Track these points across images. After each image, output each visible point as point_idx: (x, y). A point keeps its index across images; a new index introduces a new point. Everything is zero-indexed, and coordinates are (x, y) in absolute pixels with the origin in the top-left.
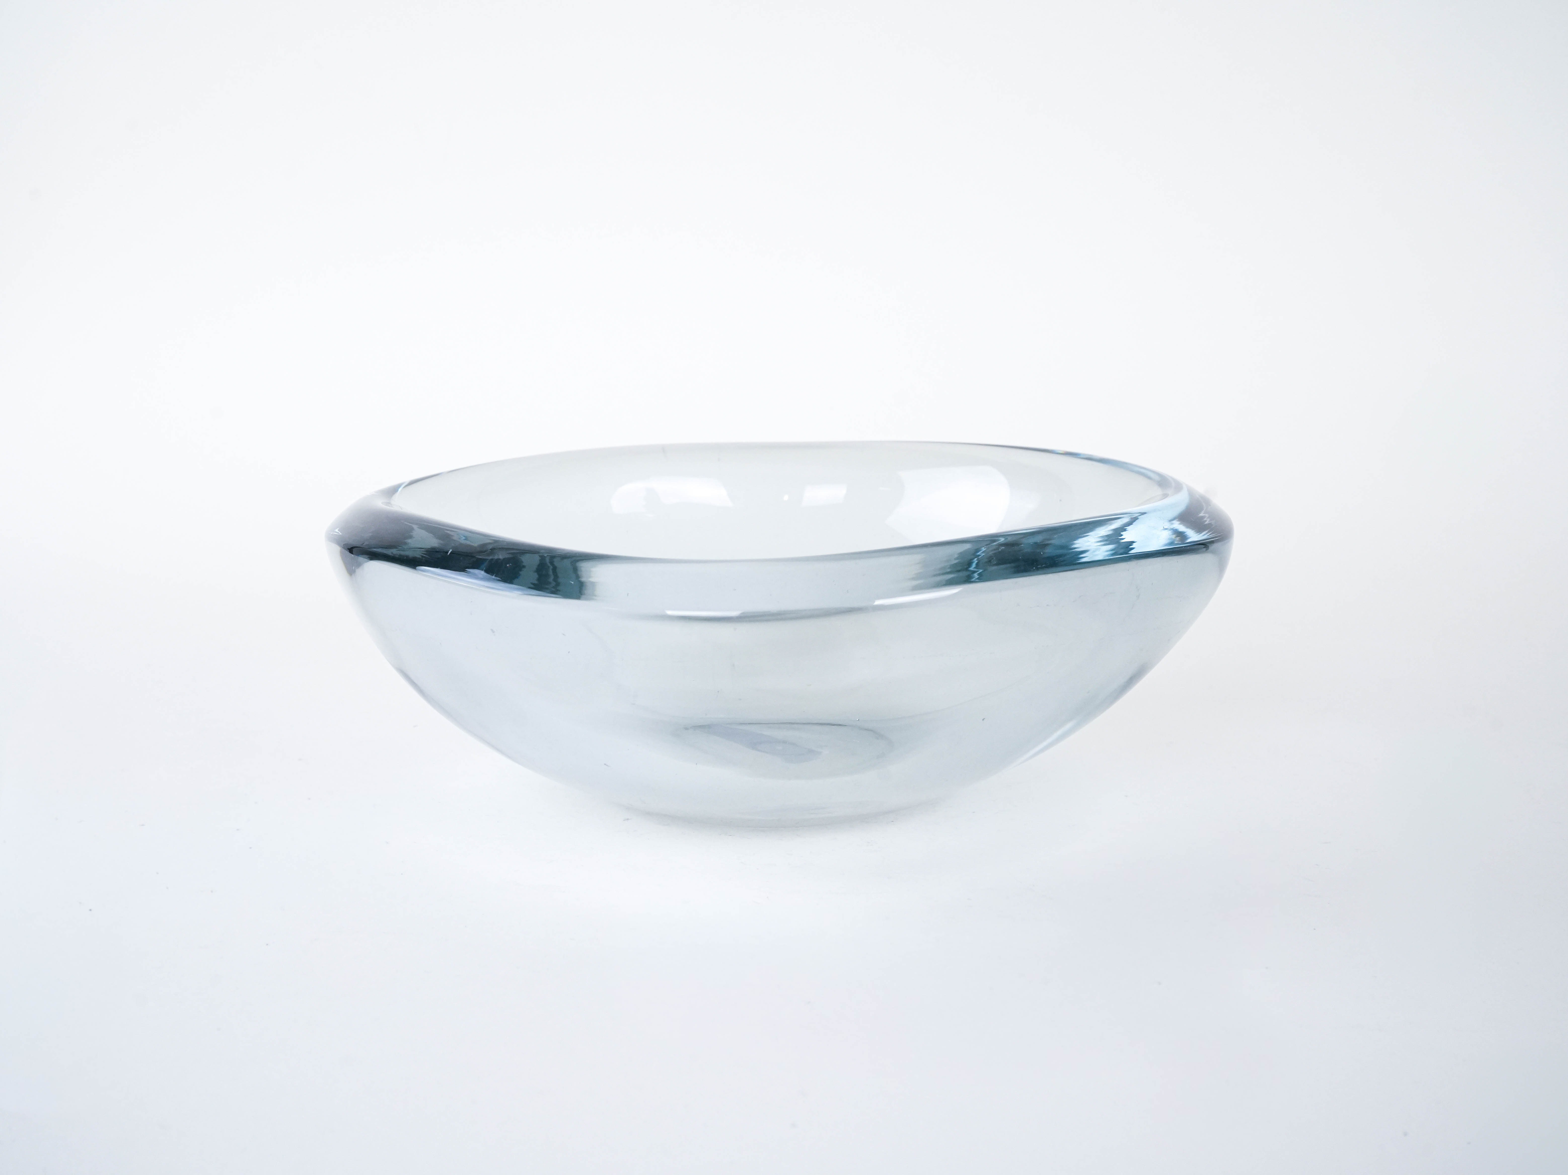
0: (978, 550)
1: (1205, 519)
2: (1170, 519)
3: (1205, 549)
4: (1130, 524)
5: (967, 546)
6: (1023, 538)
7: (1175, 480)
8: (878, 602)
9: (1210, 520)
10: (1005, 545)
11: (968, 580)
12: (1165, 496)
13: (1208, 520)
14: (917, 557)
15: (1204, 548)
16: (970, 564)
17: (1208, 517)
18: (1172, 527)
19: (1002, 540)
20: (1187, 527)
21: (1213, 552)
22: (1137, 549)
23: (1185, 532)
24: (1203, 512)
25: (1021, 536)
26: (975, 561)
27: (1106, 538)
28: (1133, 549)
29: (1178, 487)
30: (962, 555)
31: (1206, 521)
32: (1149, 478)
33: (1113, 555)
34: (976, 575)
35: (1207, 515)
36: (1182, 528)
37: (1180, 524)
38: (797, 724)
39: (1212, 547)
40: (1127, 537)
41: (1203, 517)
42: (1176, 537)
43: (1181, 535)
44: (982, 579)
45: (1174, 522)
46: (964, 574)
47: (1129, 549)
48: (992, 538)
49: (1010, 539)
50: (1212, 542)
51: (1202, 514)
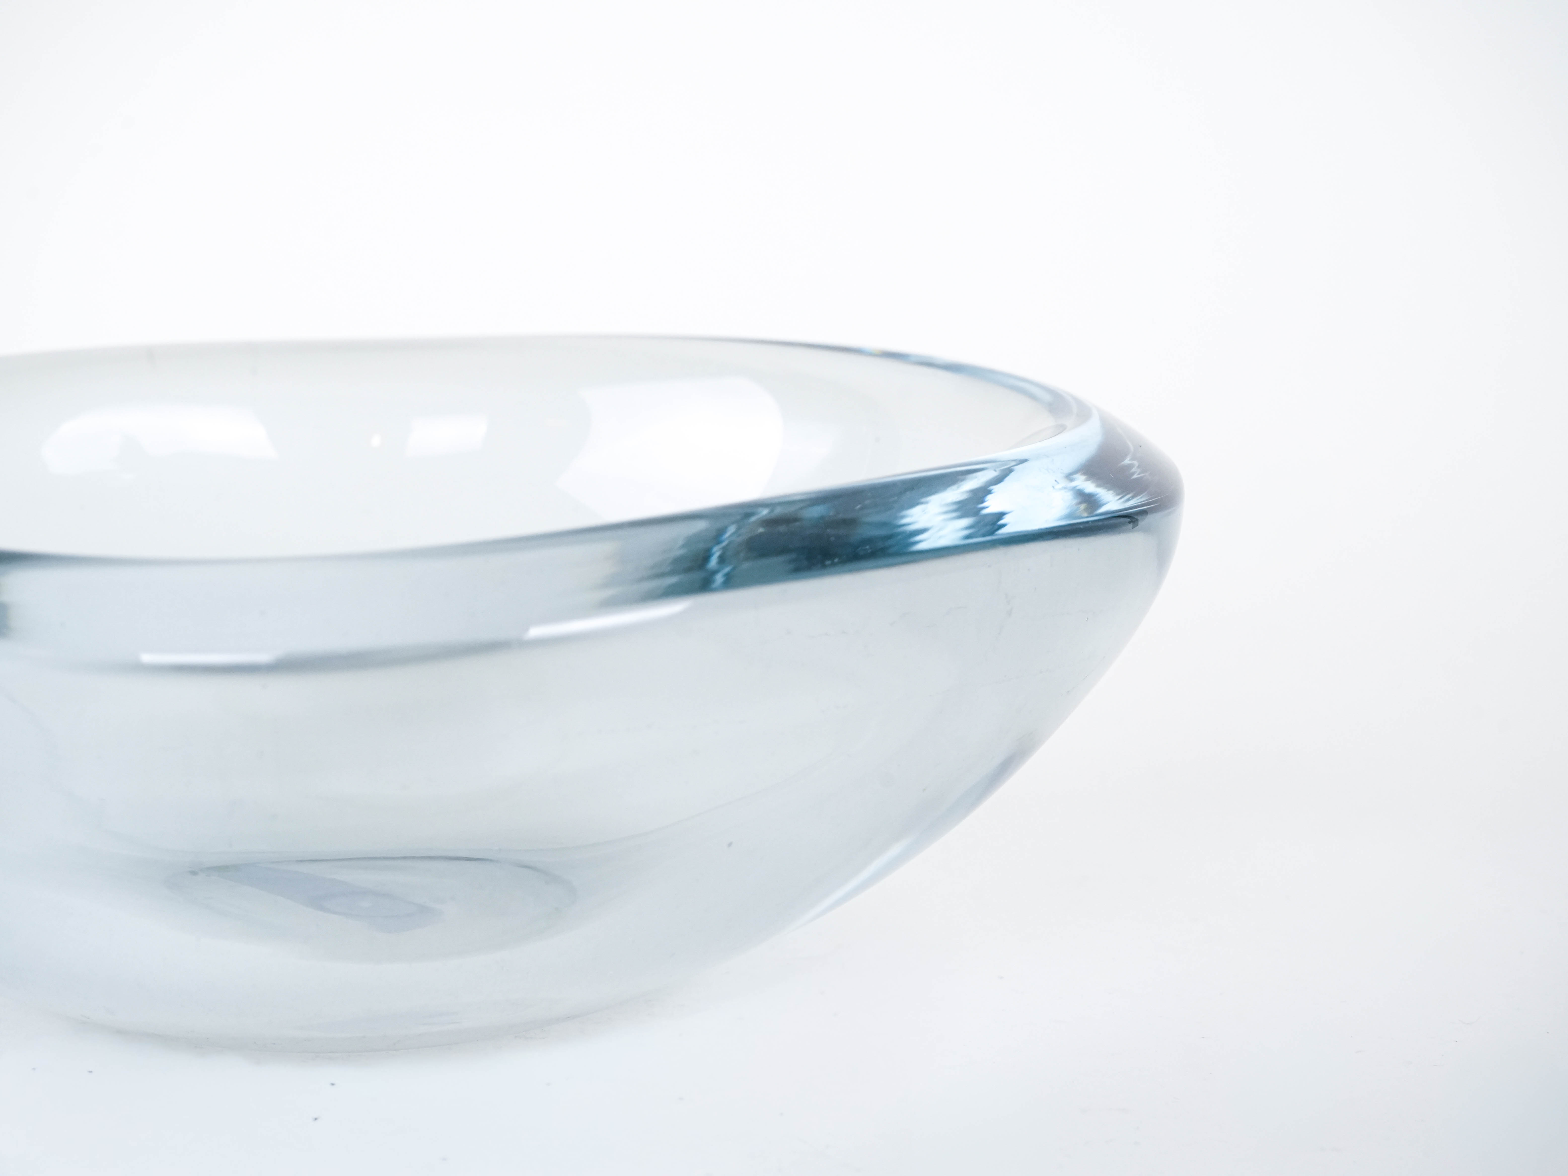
0: (721, 532)
1: (1133, 470)
2: (1067, 471)
3: (1131, 525)
4: (998, 480)
5: (700, 526)
6: (801, 509)
7: (1079, 403)
8: (535, 632)
9: (1143, 471)
10: (770, 522)
11: (705, 586)
12: (1061, 429)
13: (1139, 471)
14: (606, 547)
15: (1129, 522)
16: (706, 558)
17: (1139, 467)
18: (1074, 484)
19: (765, 512)
20: (1098, 486)
21: (1147, 530)
22: (1012, 525)
23: (1097, 494)
24: (1128, 459)
25: (802, 505)
26: (717, 552)
27: (954, 507)
28: (1004, 526)
29: (1084, 413)
30: (690, 541)
31: (1133, 474)
32: (1033, 397)
33: (968, 537)
34: (719, 578)
35: (1136, 463)
36: (1090, 487)
37: (1087, 480)
38: (393, 858)
39: (1144, 522)
40: (992, 505)
41: (1130, 466)
42: (1080, 503)
43: (1090, 501)
44: (730, 583)
45: (1077, 476)
46: (698, 576)
47: (996, 527)
48: (745, 511)
49: (778, 511)
50: (1144, 513)
51: (1127, 461)
